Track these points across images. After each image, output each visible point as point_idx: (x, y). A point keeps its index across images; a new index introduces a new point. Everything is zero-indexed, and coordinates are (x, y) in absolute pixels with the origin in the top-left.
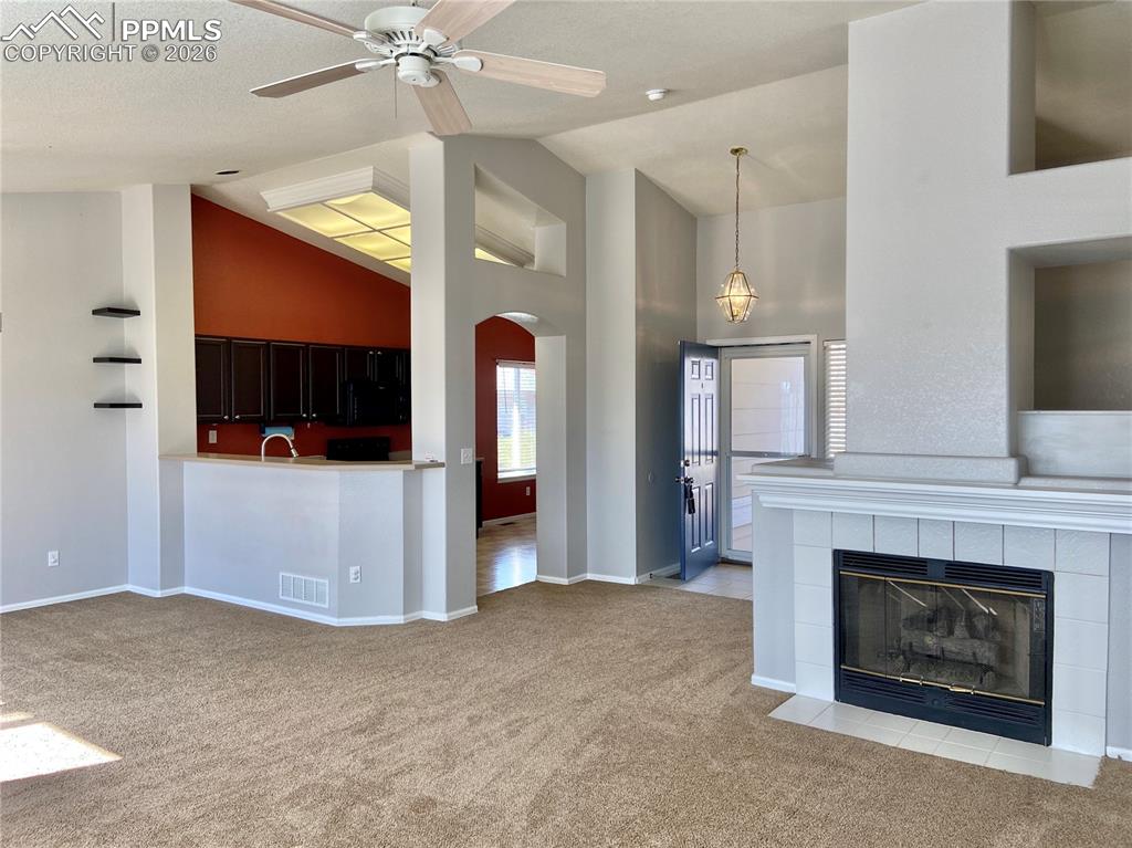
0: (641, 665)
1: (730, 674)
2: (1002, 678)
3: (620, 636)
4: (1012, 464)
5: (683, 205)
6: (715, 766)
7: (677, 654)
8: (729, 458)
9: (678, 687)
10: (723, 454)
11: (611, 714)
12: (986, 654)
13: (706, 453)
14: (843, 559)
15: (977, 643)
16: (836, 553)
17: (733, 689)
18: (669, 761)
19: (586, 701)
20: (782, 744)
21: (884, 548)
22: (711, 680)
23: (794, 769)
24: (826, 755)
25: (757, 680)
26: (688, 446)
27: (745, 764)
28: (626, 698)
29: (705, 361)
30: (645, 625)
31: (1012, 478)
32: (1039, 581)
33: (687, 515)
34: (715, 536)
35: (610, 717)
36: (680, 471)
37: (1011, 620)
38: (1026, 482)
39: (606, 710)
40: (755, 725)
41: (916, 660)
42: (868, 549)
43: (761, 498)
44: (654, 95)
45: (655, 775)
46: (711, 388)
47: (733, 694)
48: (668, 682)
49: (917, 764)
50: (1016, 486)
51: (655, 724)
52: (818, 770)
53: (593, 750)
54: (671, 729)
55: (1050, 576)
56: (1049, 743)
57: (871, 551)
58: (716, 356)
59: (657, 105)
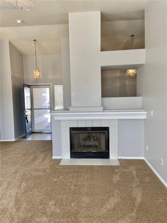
0: (26, 160)
1: (47, 157)
2: (100, 148)
3: (17, 154)
4: (102, 108)
5: (20, 52)
6: (55, 180)
7: (33, 156)
8: (33, 110)
9: (37, 163)
10: (32, 109)
11: (24, 174)
12: (97, 143)
13: (29, 109)
14: (72, 129)
15: (96, 142)
16: (70, 128)
17: (49, 160)
18: (44, 182)
19: (16, 172)
20: (66, 171)
21: (79, 126)
22: (44, 160)
23: (71, 175)
24: (75, 170)
25: (54, 157)
26: (26, 108)
27: (61, 177)
28: (26, 169)
29: (28, 88)
30: (22, 150)
31: (102, 110)
32: (107, 129)
33: (27, 123)
34: (31, 127)
35: (24, 175)
36: (25, 114)
37: (99, 136)
38: (105, 111)
39: (22, 173)
40: (58, 168)
41: (84, 147)
42: (76, 126)
43: (55, 118)
44: (19, 22)
45: (42, 186)
46: (29, 95)
47: (50, 162)
48: (34, 162)
49: (91, 168)
50: (103, 112)
51: (36, 173)
52: (75, 174)
53: (24, 185)
54: (40, 174)
55: (109, 128)
56: (109, 158)
57: (77, 127)
58: (30, 87)
59: (19, 25)
